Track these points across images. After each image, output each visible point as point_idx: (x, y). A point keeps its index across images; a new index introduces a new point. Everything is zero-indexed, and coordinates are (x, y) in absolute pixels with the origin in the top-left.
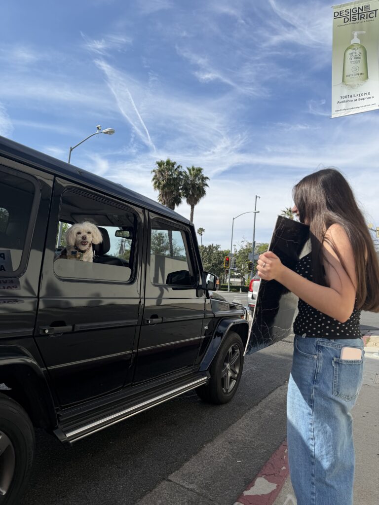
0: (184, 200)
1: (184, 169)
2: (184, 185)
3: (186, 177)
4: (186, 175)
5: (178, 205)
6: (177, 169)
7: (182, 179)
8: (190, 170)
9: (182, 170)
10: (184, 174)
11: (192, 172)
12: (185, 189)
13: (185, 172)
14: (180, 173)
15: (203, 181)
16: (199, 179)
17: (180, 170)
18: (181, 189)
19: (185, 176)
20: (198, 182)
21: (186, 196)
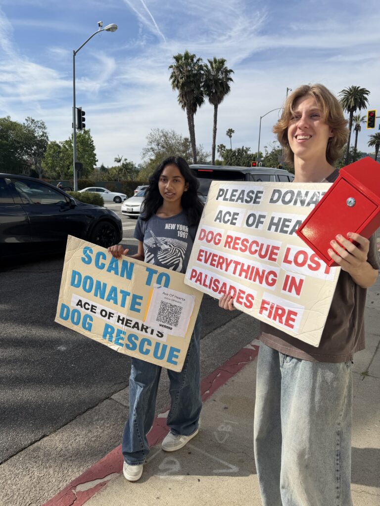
0: (206, 99)
1: (205, 62)
2: (205, 82)
3: (208, 71)
4: (207, 68)
5: (200, 105)
6: (196, 62)
7: (203, 74)
8: (211, 63)
9: (203, 64)
10: (205, 68)
11: (214, 66)
12: (207, 86)
13: (206, 66)
14: (201, 68)
15: (226, 75)
16: (222, 74)
17: (200, 63)
18: (203, 86)
19: (206, 71)
20: (220, 76)
21: (208, 95)
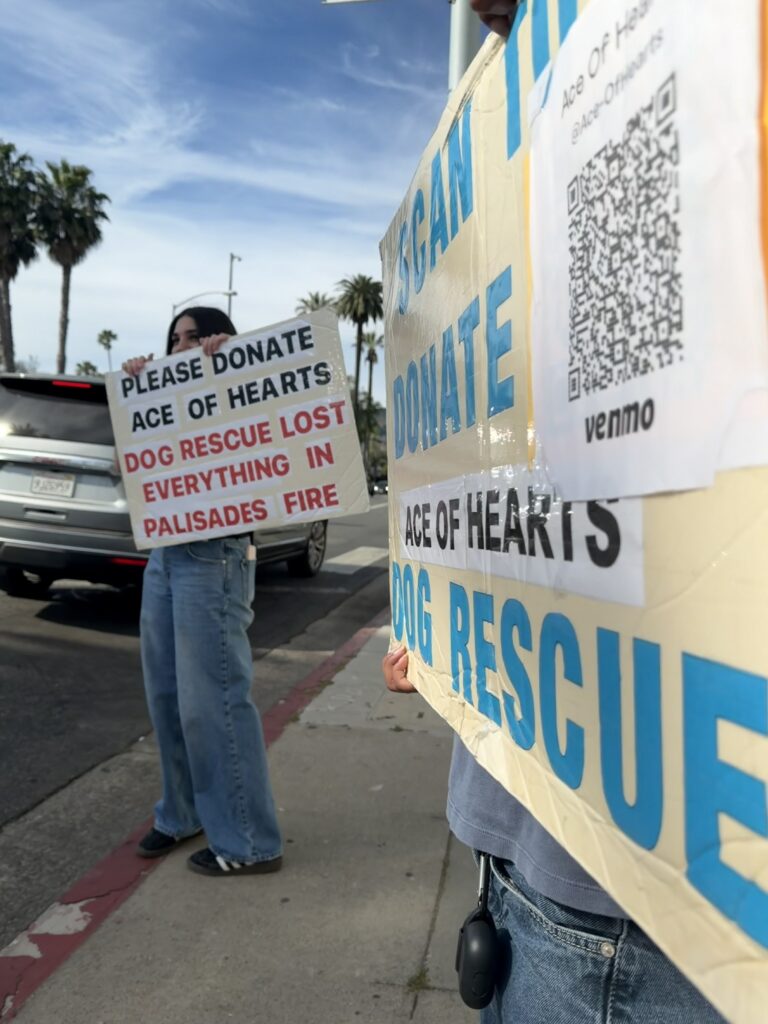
0: (42, 251)
1: (38, 167)
2: (41, 209)
3: (47, 187)
4: (45, 181)
5: (26, 262)
6: (17, 164)
7: (34, 193)
8: (55, 172)
9: (34, 170)
10: (39, 180)
11: (62, 177)
12: (44, 219)
13: (43, 176)
14: (29, 177)
15: (93, 203)
16: (82, 200)
17: (27, 167)
18: (34, 220)
19: (43, 187)
20: (78, 204)
21: (48, 241)
